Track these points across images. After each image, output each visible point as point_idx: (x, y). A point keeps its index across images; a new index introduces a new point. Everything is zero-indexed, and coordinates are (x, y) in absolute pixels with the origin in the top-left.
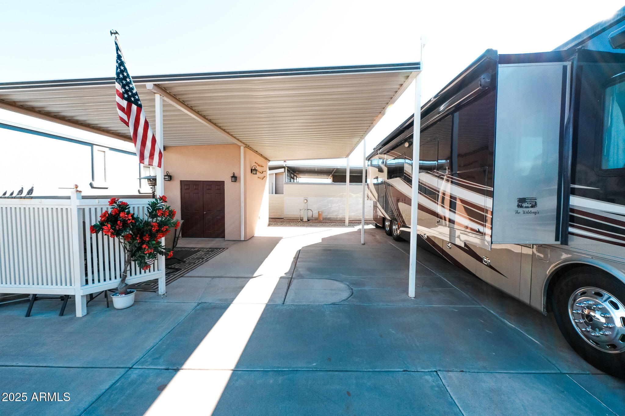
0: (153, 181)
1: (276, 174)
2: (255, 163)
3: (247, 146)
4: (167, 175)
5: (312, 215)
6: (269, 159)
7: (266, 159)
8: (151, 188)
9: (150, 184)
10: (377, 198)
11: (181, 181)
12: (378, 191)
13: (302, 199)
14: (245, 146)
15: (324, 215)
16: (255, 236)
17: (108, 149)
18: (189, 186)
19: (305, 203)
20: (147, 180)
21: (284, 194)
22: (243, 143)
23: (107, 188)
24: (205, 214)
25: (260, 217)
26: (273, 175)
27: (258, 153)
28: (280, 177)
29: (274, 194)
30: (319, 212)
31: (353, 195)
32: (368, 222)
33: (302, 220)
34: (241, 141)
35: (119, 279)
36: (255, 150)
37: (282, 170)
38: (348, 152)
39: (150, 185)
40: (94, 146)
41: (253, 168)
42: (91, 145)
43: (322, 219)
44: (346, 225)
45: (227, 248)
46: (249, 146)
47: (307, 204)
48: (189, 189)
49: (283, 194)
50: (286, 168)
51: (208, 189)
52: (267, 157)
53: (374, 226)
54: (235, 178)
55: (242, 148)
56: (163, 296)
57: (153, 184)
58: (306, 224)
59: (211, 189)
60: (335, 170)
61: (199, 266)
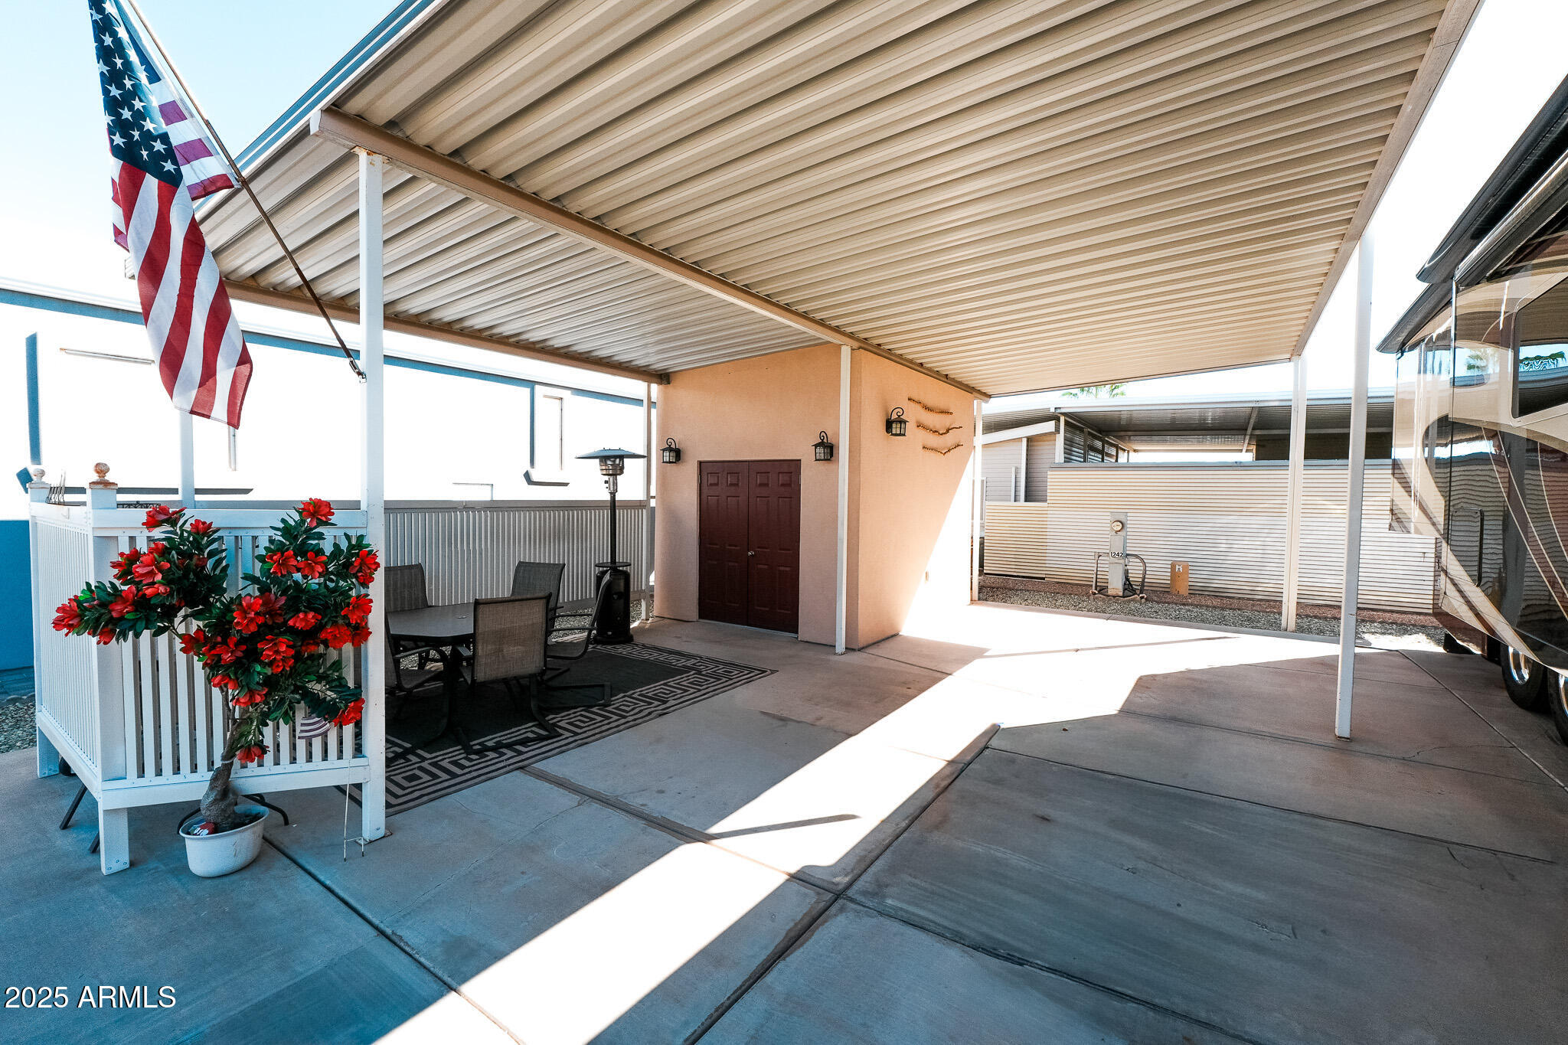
0: (613, 462)
1: (1030, 439)
2: (909, 399)
3: (867, 345)
4: (670, 449)
5: (1144, 578)
6: (989, 391)
7: (970, 389)
8: (606, 482)
9: (604, 472)
10: (1440, 519)
11: (700, 463)
12: (1447, 490)
13: (1107, 518)
14: (856, 344)
15: (1198, 577)
16: (900, 634)
17: (569, 392)
18: (738, 477)
19: (1116, 532)
20: (598, 460)
21: (1048, 501)
22: (851, 336)
23: (566, 484)
24: (752, 555)
25: (930, 575)
26: (1019, 443)
27: (929, 369)
28: (1042, 449)
29: (1022, 502)
30: (1173, 566)
31: (1331, 505)
32: (1406, 618)
33: (1102, 590)
34: (837, 330)
35: (205, 775)
36: (911, 361)
37: (1050, 426)
38: (1295, 330)
39: (604, 475)
40: (537, 387)
41: (894, 416)
42: (531, 384)
43: (1184, 591)
44: (1283, 624)
45: (773, 672)
46: (879, 345)
47: (1125, 539)
48: (717, 484)
49: (1045, 501)
50: (1062, 419)
51: (761, 485)
52: (972, 383)
53: (1438, 642)
54: (827, 449)
55: (846, 352)
56: (367, 847)
57: (611, 472)
58: (1116, 606)
59: (767, 485)
60: (1254, 415)
61: (613, 734)
